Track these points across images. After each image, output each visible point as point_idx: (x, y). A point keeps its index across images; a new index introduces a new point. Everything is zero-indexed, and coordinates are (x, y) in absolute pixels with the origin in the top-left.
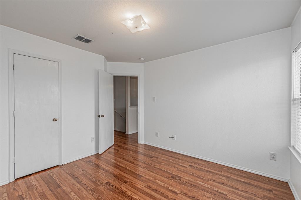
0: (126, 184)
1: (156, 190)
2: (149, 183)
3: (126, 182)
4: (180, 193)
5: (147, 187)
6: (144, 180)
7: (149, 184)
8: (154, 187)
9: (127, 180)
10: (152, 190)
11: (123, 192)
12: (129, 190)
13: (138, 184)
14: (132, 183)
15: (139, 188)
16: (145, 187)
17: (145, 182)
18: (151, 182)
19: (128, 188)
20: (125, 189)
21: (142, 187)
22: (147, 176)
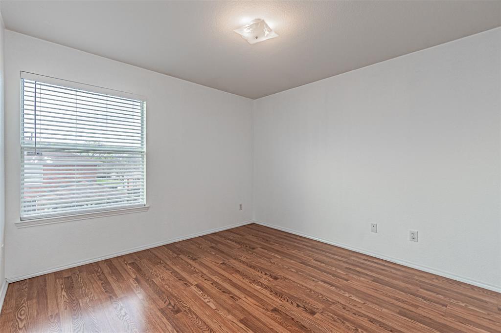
0: (275, 306)
1: (223, 292)
2: (231, 305)
3: (275, 310)
4: (192, 285)
5: (236, 298)
6: (239, 310)
7: (231, 303)
8: (225, 297)
9: (274, 314)
10: (229, 293)
11: (276, 294)
12: (267, 297)
13: (251, 304)
14: (262, 307)
15: (251, 297)
16: (240, 299)
17: (238, 306)
18: (226, 306)
19: (270, 300)
20: (274, 298)
21: (244, 299)
22: (229, 320)
